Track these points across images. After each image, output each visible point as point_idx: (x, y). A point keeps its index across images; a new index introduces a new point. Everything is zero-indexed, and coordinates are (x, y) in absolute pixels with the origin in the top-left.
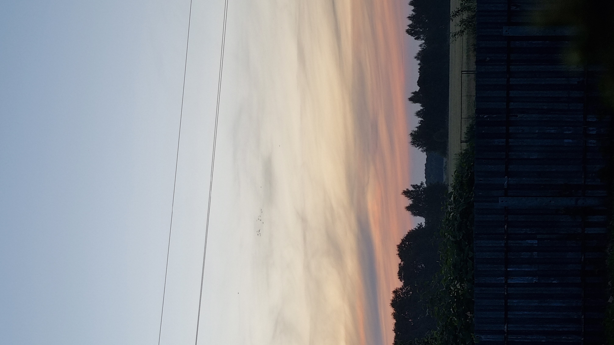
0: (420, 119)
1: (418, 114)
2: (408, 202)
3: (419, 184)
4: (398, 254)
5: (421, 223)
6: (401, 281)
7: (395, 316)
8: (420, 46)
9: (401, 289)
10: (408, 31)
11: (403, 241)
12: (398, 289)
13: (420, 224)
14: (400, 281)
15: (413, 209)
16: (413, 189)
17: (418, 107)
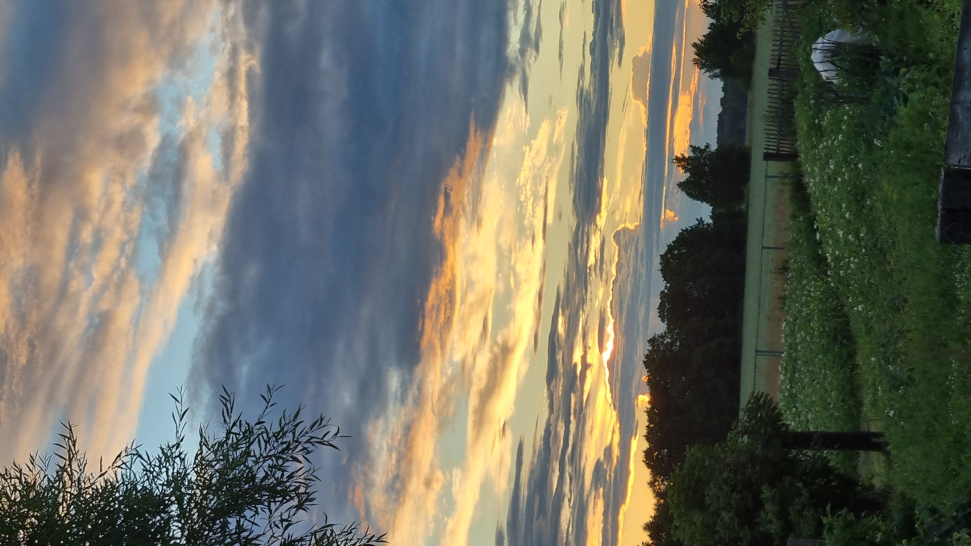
3: (703, 148)
4: (661, 270)
5: (701, 218)
6: (663, 322)
9: (662, 337)
11: (670, 248)
12: (657, 336)
13: (699, 219)
14: (661, 320)
16: (692, 154)
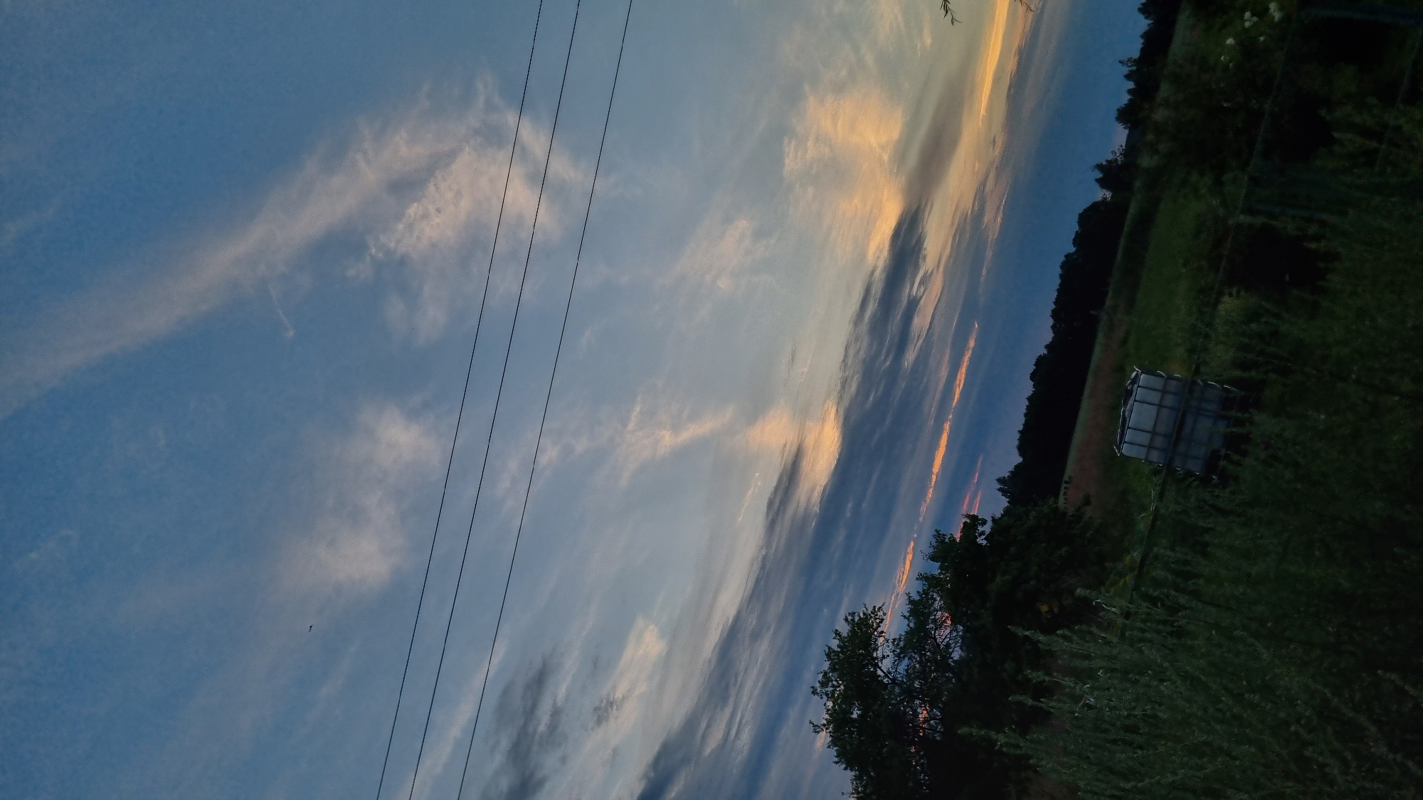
0: (1130, 97)
1: (1130, 92)
2: (1100, 175)
7: (1061, 276)
8: (1149, 25)
10: (1140, 10)
15: (1103, 183)
17: (1131, 85)
